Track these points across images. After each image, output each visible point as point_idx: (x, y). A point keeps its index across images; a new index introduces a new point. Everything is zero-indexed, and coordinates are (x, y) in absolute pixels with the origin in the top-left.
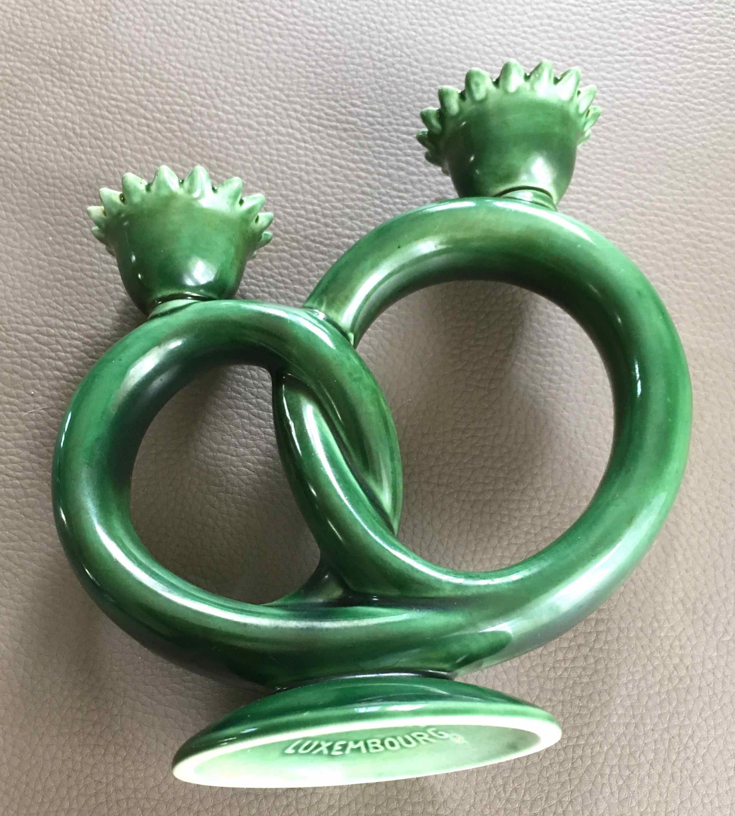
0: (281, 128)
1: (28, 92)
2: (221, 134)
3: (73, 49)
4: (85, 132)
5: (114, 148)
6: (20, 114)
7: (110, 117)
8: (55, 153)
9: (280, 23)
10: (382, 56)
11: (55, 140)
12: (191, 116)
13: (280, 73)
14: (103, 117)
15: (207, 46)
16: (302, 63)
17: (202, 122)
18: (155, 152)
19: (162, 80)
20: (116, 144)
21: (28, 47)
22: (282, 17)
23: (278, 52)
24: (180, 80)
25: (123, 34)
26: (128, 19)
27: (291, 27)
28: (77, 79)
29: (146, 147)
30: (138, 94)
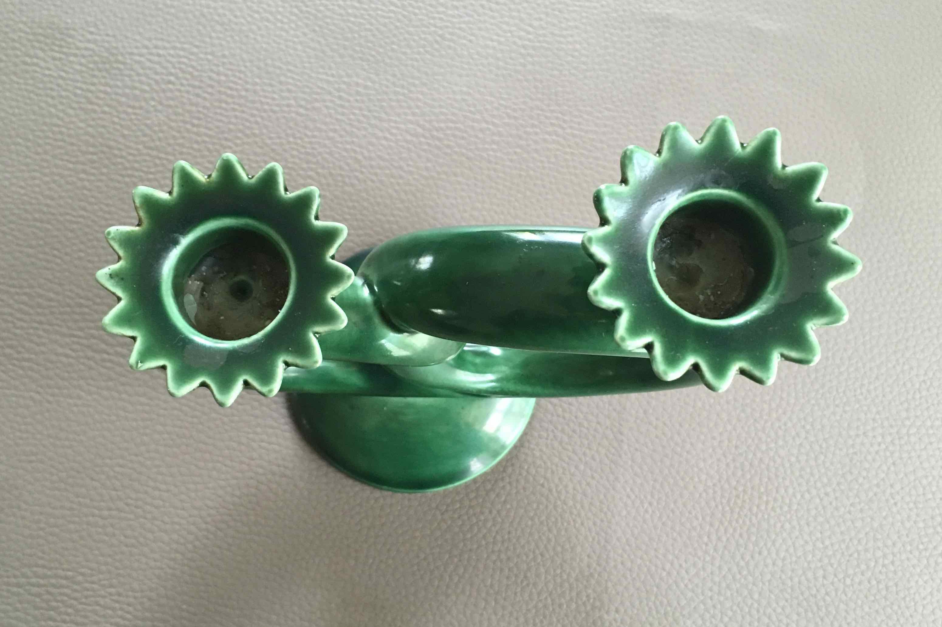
0: (547, 137)
1: (314, 121)
2: (494, 147)
3: (348, 76)
4: (373, 155)
5: (401, 168)
6: (311, 143)
7: (393, 138)
8: (349, 177)
9: (530, 36)
10: (625, 61)
11: (348, 164)
12: (466, 132)
13: (538, 84)
14: (386, 138)
15: (468, 63)
16: (556, 72)
17: (476, 137)
18: (438, 169)
19: (434, 100)
20: (402, 163)
21: (306, 77)
22: (531, 29)
23: (533, 64)
24: (449, 98)
25: (390, 58)
26: (393, 43)
27: (541, 39)
28: (356, 104)
29: (429, 165)
30: (414, 114)
